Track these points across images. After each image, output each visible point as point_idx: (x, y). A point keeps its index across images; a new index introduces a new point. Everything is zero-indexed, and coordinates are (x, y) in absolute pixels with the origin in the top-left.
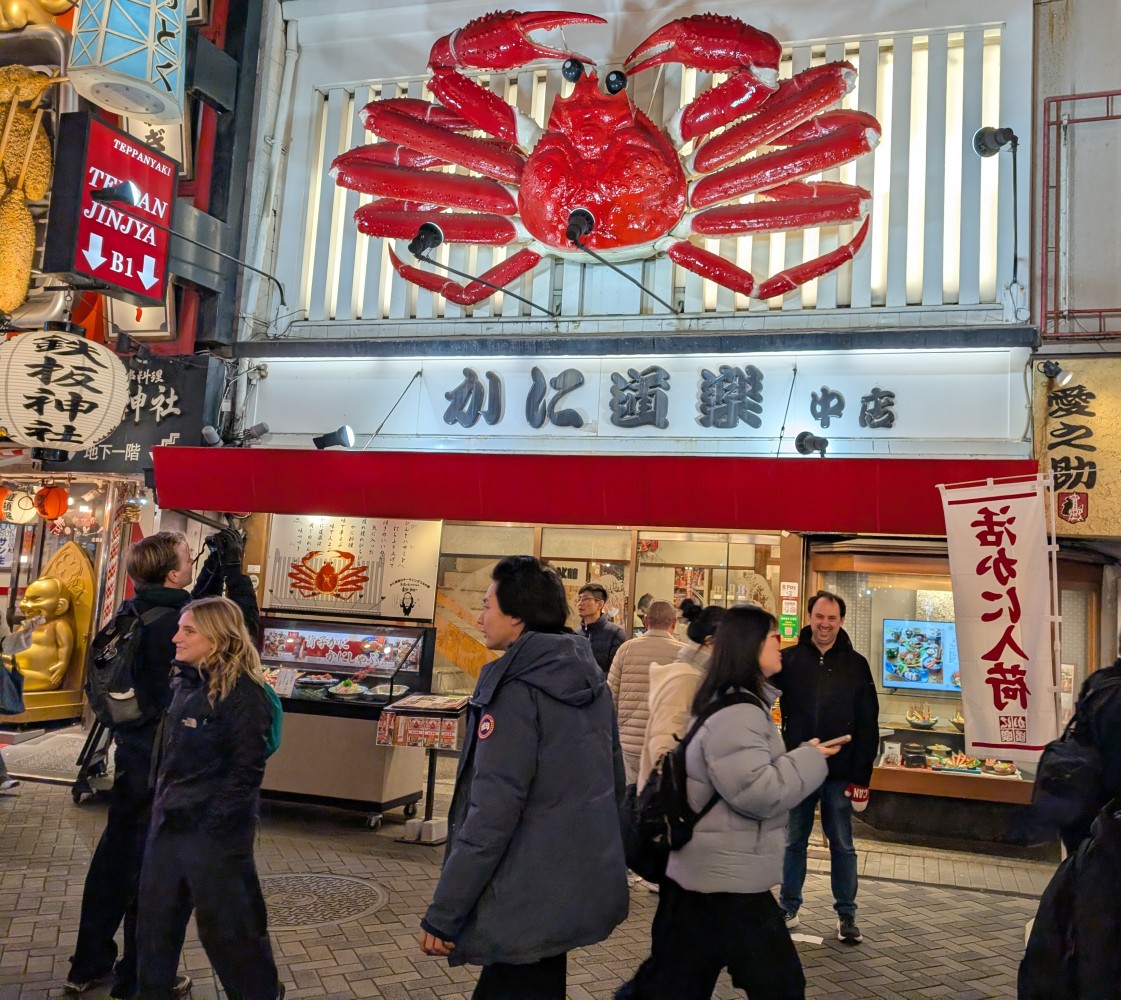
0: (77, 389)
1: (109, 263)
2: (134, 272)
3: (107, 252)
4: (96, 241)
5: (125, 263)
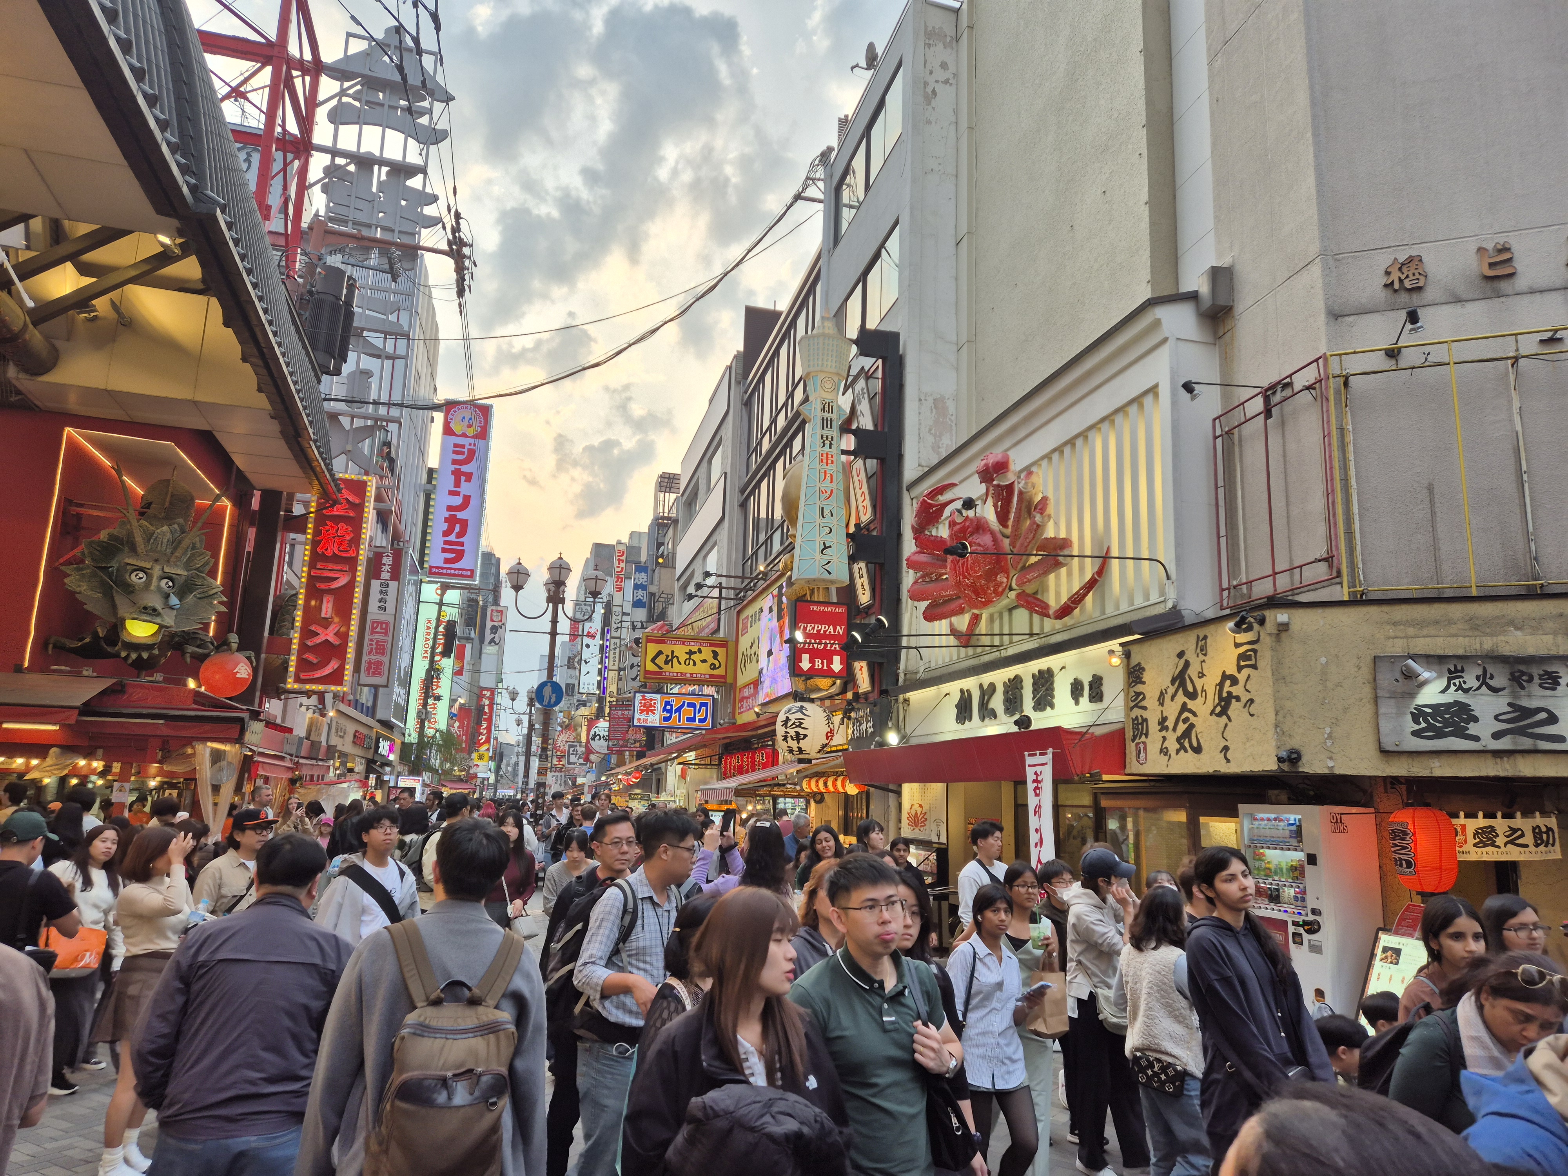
0: (798, 729)
1: (814, 665)
2: (828, 666)
3: (812, 661)
4: (806, 657)
5: (823, 663)
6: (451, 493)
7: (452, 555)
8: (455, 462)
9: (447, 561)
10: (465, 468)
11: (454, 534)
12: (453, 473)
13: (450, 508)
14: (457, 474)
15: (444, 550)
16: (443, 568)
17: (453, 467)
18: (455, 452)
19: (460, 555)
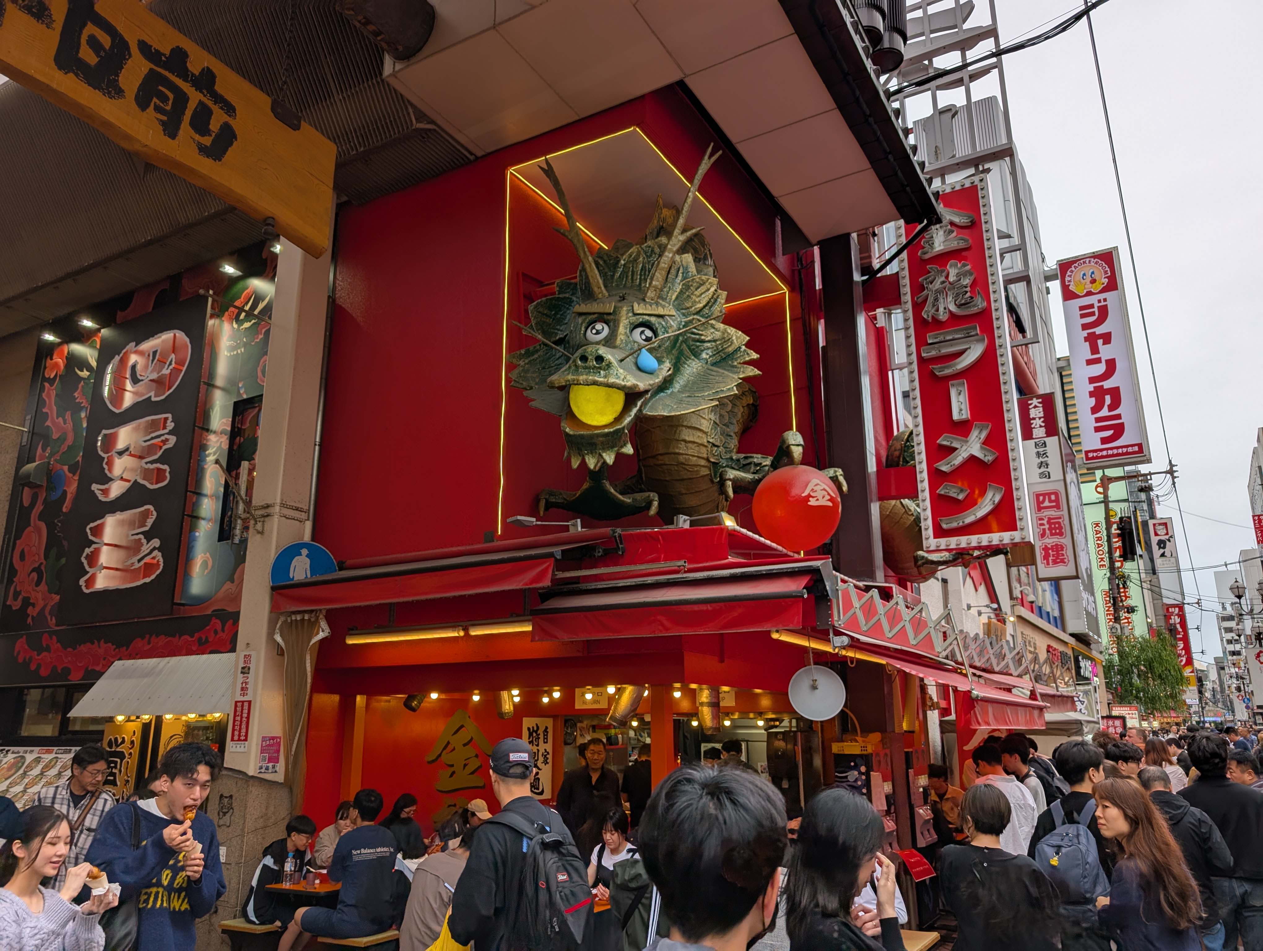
6: (1089, 362)
7: (1109, 433)
8: (1085, 327)
9: (1104, 441)
10: (1099, 330)
11: (1106, 408)
12: (1086, 339)
13: (1092, 380)
14: (1092, 340)
15: (1097, 429)
16: (1101, 450)
17: (1085, 333)
18: (1083, 316)
19: (1119, 430)
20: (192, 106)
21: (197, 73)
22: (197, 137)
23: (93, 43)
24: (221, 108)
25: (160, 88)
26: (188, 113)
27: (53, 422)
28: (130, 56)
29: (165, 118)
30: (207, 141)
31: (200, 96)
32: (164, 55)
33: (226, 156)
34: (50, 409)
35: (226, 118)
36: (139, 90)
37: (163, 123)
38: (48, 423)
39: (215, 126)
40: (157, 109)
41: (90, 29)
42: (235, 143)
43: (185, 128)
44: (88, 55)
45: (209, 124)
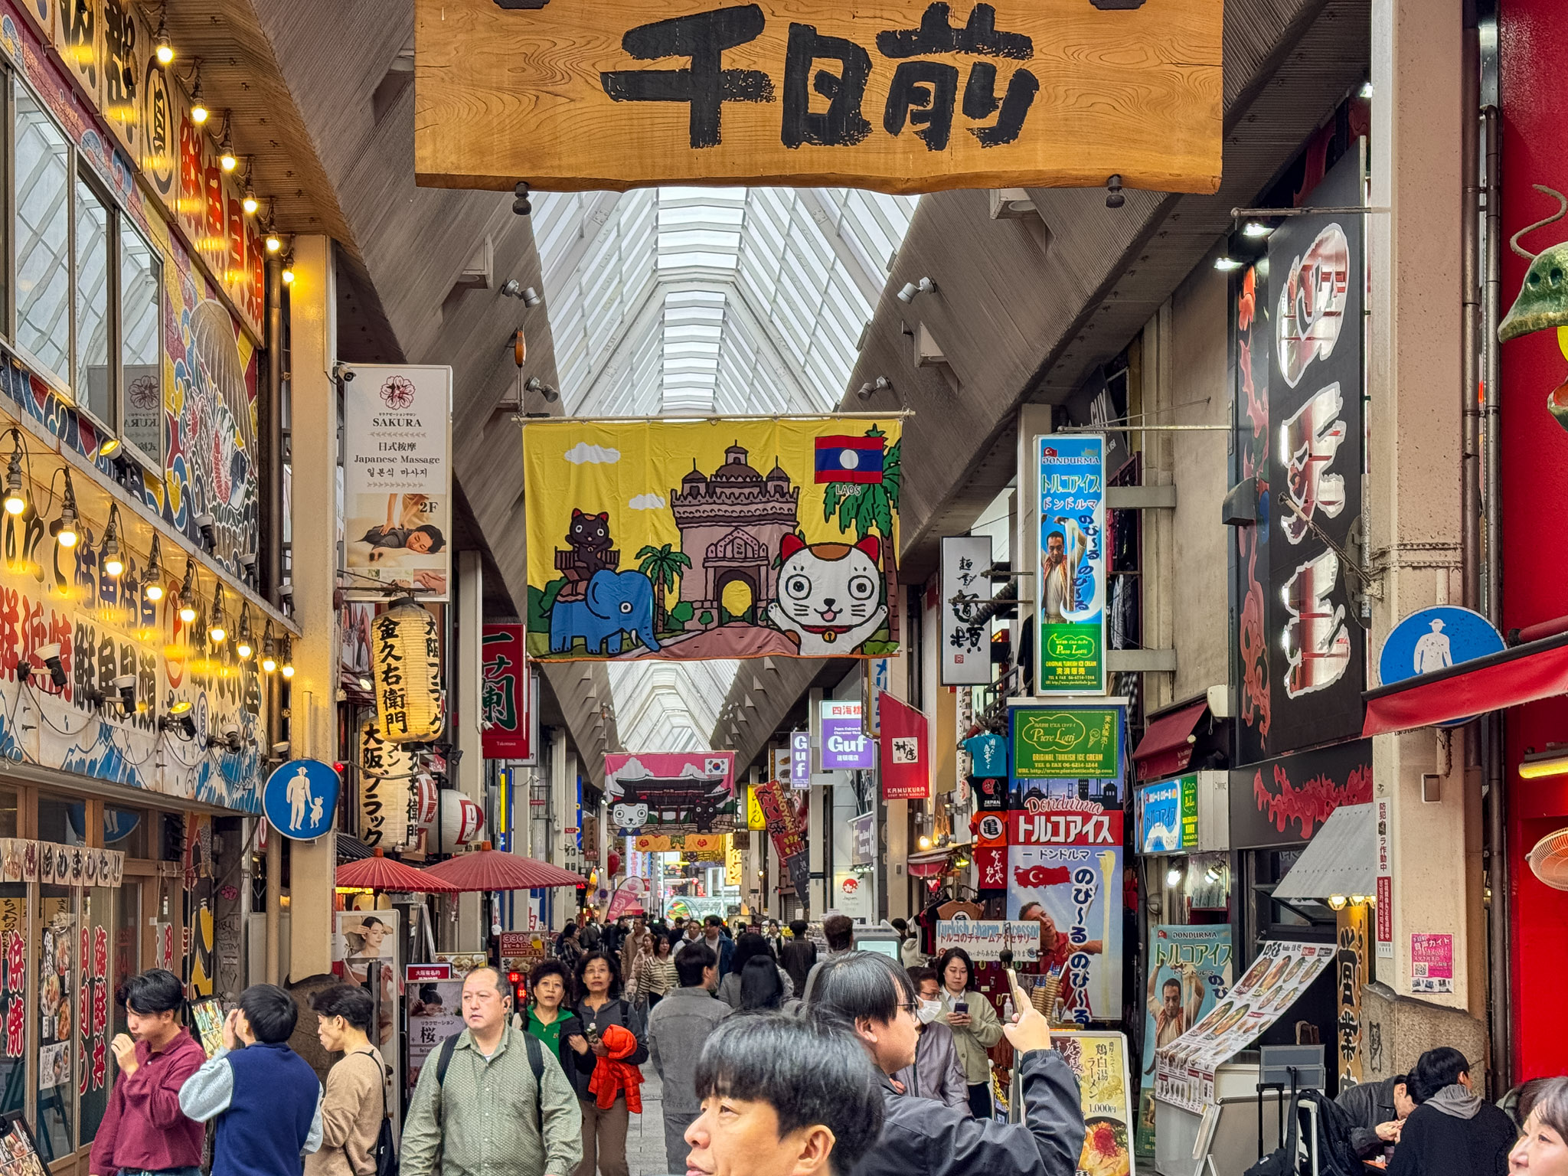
20: (962, 81)
21: (963, 25)
22: (979, 123)
23: (824, 82)
24: (1009, 55)
25: (916, 84)
26: (960, 96)
27: (1254, 410)
28: (870, 66)
29: (927, 125)
30: (992, 120)
31: (976, 58)
32: (914, 32)
33: (1024, 126)
34: (1248, 386)
35: (1017, 64)
36: (887, 107)
37: (924, 134)
38: (1249, 412)
39: (1001, 90)
40: (917, 118)
41: (819, 65)
42: (1037, 96)
43: (959, 119)
44: (819, 104)
45: (992, 90)
